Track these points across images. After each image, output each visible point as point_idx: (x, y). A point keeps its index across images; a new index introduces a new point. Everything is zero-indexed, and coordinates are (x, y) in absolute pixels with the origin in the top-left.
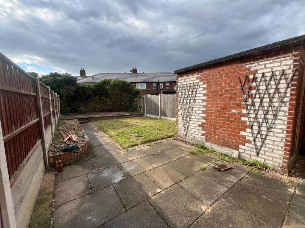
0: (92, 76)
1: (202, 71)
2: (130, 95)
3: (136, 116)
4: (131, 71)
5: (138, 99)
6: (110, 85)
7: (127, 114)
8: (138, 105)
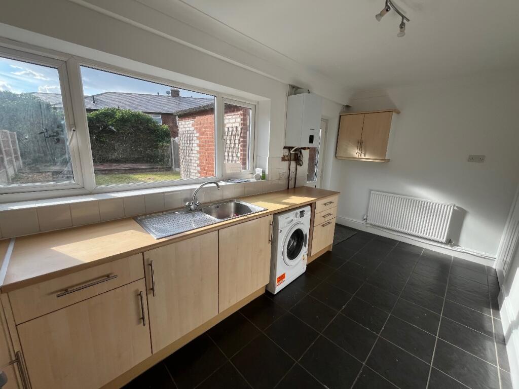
0: (93, 96)
1: (194, 118)
2: (152, 137)
3: (160, 170)
4: (168, 93)
5: (165, 144)
6: (115, 120)
7: (143, 167)
8: (166, 154)
